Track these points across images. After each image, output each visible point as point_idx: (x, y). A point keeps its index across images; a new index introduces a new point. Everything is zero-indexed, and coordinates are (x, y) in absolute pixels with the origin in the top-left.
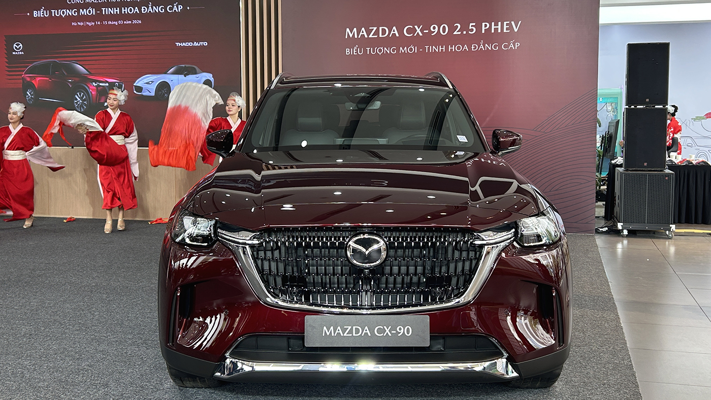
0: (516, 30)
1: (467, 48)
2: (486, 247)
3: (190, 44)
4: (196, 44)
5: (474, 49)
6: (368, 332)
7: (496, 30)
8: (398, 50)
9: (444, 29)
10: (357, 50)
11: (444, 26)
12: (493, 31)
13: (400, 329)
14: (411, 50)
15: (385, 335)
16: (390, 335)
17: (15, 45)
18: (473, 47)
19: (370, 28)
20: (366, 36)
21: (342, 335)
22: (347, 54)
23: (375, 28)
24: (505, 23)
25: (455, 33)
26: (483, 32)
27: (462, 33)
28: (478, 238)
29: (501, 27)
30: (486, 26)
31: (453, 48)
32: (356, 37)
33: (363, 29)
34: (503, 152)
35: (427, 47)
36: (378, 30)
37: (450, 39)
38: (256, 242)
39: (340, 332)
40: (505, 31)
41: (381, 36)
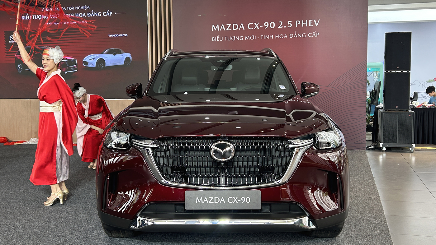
0: (317, 25)
1: (286, 36)
2: (296, 149)
3: (117, 35)
4: (120, 35)
5: (291, 37)
6: (224, 200)
7: (304, 25)
8: (244, 38)
9: (273, 25)
10: (219, 38)
11: (272, 23)
12: (302, 26)
13: (243, 199)
14: (252, 38)
15: (234, 202)
16: (237, 202)
17: (10, 37)
18: (290, 36)
19: (227, 25)
20: (225, 30)
21: (208, 202)
22: (213, 41)
23: (230, 25)
24: (310, 21)
25: (279, 27)
26: (297, 26)
27: (284, 27)
28: (291, 143)
29: (307, 23)
30: (298, 22)
31: (278, 36)
32: (218, 30)
33: (223, 25)
34: (308, 96)
35: (262, 36)
36: (232, 26)
37: (276, 31)
38: (155, 146)
39: (207, 200)
40: (310, 26)
41: (233, 29)
